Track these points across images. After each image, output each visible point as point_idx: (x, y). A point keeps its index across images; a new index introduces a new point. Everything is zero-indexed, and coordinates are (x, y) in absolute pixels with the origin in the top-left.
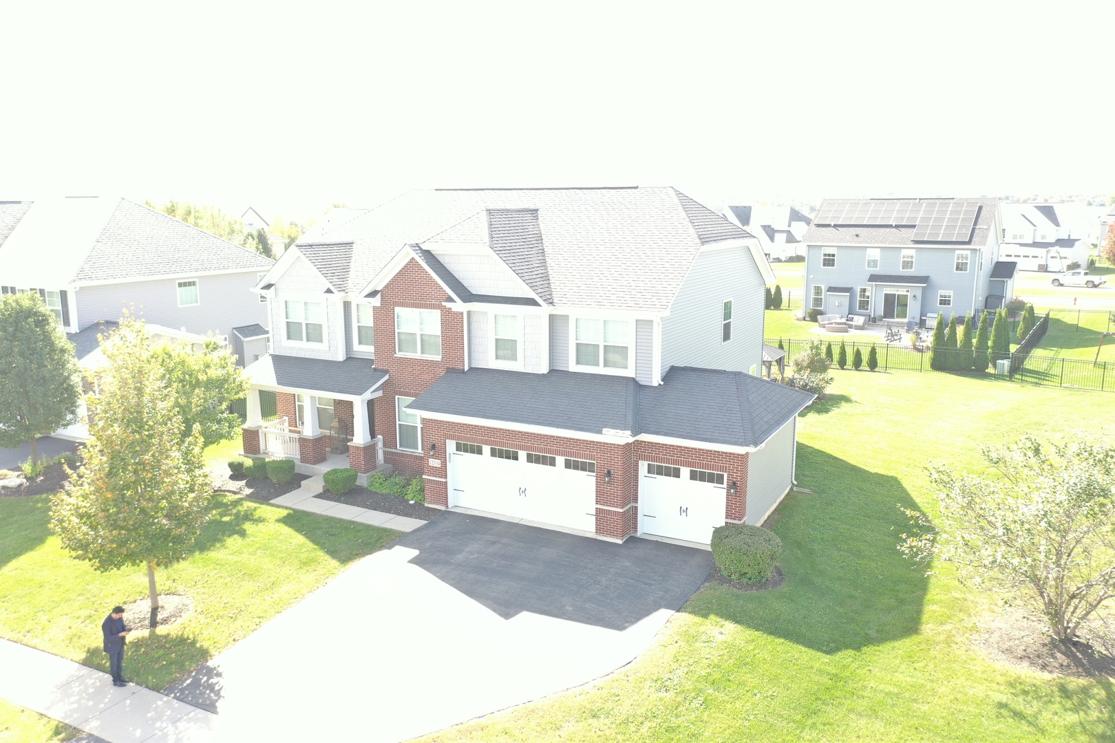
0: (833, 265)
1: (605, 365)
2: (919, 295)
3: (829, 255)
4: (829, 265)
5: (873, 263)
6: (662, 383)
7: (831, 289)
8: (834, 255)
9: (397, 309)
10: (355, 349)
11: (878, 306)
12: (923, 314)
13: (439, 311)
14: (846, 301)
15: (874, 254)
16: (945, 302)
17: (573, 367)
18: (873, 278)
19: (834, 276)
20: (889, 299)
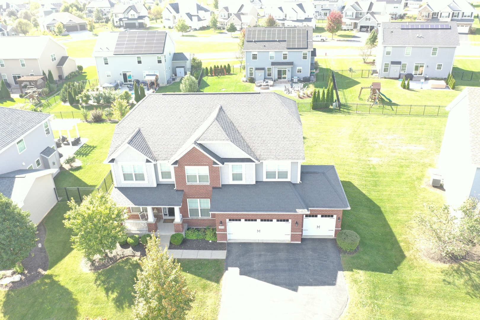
0: (256, 59)
1: (278, 178)
2: (290, 70)
3: (255, 55)
4: (255, 59)
5: (272, 58)
6: (301, 182)
7: (257, 69)
8: (256, 55)
9: (186, 167)
10: (160, 180)
11: (275, 74)
12: (292, 77)
13: (208, 167)
14: (263, 74)
15: (272, 53)
16: (299, 71)
17: (265, 180)
18: (273, 64)
19: (257, 63)
20: (279, 72)
